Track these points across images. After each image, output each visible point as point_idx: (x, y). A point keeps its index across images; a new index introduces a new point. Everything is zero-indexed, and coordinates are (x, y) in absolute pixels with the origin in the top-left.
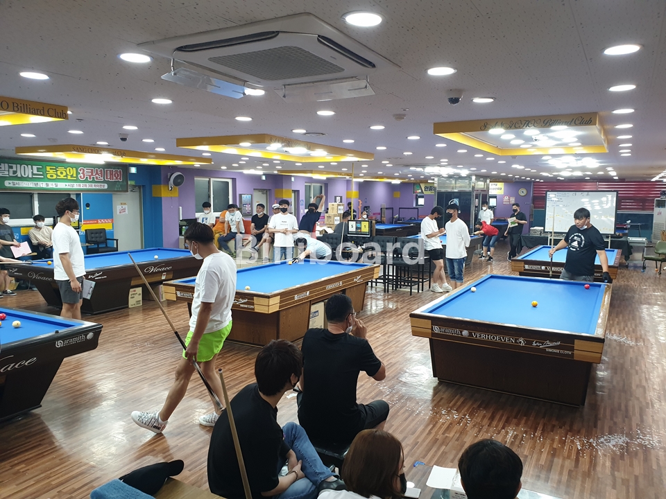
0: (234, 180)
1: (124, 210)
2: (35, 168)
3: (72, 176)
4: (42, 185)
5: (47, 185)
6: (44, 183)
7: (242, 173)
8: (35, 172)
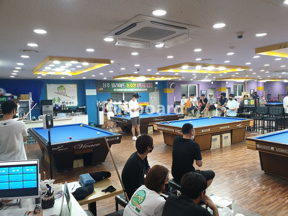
0: (198, 85)
1: (153, 99)
2: (123, 84)
3: (135, 86)
4: (125, 90)
5: (127, 90)
6: (126, 89)
7: (201, 81)
8: (123, 85)
